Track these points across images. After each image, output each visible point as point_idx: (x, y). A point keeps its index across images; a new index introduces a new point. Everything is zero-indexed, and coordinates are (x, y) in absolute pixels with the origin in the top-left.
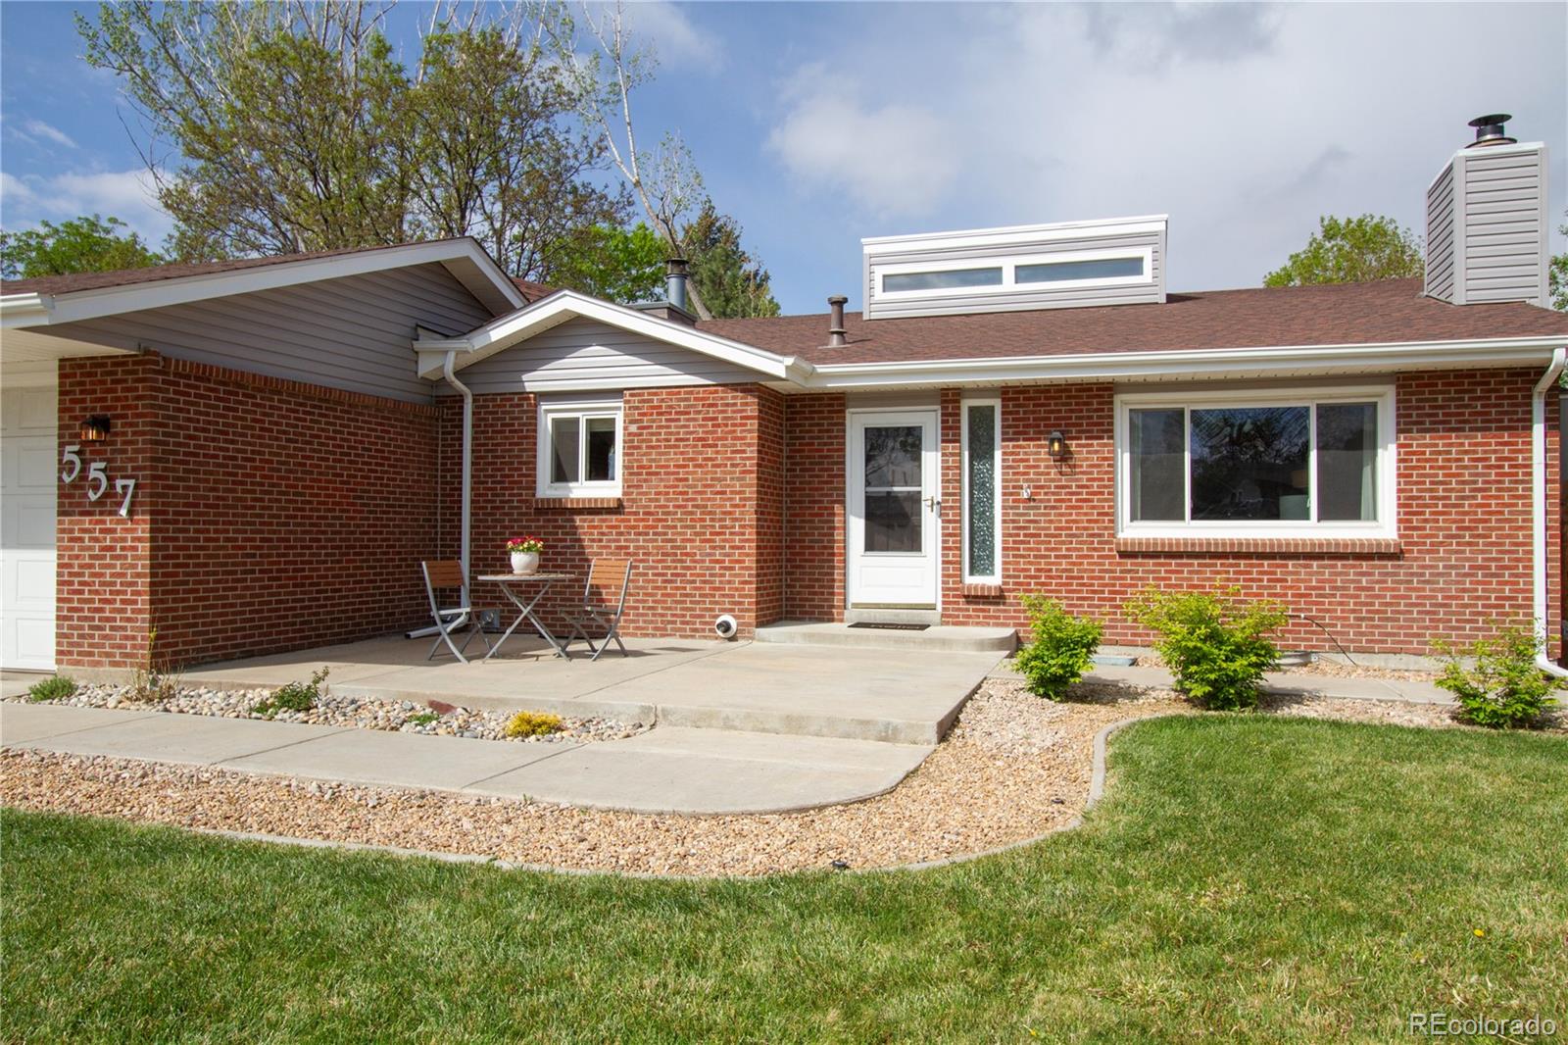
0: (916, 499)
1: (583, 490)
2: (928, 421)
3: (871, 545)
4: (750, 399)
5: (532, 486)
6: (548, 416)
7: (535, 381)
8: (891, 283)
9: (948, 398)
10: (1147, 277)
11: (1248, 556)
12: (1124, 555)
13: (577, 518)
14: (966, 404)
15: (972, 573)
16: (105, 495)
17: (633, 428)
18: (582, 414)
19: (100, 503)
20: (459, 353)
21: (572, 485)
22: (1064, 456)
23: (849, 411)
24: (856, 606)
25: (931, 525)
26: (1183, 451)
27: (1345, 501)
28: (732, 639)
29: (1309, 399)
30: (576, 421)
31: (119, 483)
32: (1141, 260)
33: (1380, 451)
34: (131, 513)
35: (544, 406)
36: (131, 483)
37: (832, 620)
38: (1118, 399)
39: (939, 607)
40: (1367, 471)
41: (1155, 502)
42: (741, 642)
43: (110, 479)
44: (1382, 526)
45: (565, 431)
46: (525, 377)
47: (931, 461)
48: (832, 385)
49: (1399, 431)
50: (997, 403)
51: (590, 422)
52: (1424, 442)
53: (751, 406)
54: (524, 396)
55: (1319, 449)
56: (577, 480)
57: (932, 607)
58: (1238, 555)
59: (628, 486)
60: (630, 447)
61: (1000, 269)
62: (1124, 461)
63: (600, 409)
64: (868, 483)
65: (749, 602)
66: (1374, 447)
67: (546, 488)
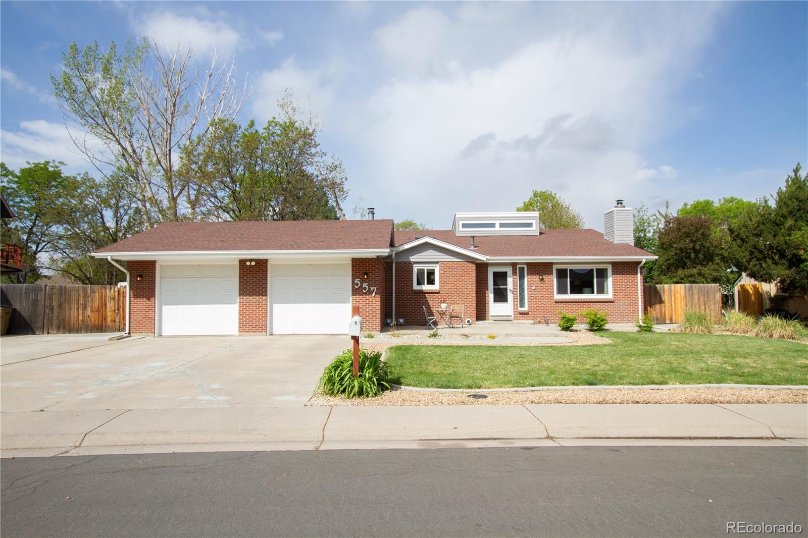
0: (506, 289)
1: (426, 287)
2: (509, 270)
3: (495, 301)
4: (473, 265)
5: (412, 287)
6: (416, 268)
7: (413, 259)
8: (464, 226)
9: (514, 265)
10: (534, 228)
11: (583, 302)
12: (556, 302)
13: (427, 295)
14: (518, 266)
15: (520, 307)
16: (367, 291)
17: (442, 272)
18: (426, 268)
19: (366, 293)
20: (395, 251)
21: (423, 286)
22: (542, 280)
23: (489, 267)
24: (491, 316)
25: (510, 296)
26: (567, 278)
27: (601, 290)
28: (470, 325)
29: (594, 267)
30: (424, 269)
31: (372, 288)
32: (532, 223)
33: (609, 279)
34: (375, 295)
35: (415, 265)
36: (376, 288)
37: (486, 320)
38: (554, 266)
39: (513, 316)
40: (605, 283)
41: (561, 290)
42: (472, 325)
43: (369, 287)
44: (609, 295)
45: (421, 272)
46: (410, 258)
47: (510, 280)
48: (489, 262)
49: (613, 275)
50: (525, 267)
51: (427, 270)
52: (618, 277)
53: (474, 267)
54: (410, 263)
55: (597, 277)
56: (424, 284)
57: (511, 316)
58: (581, 302)
59: (441, 286)
60: (441, 276)
61: (495, 224)
62: (555, 280)
63: (430, 267)
64: (494, 285)
65: (474, 315)
66: (607, 278)
67: (416, 287)
